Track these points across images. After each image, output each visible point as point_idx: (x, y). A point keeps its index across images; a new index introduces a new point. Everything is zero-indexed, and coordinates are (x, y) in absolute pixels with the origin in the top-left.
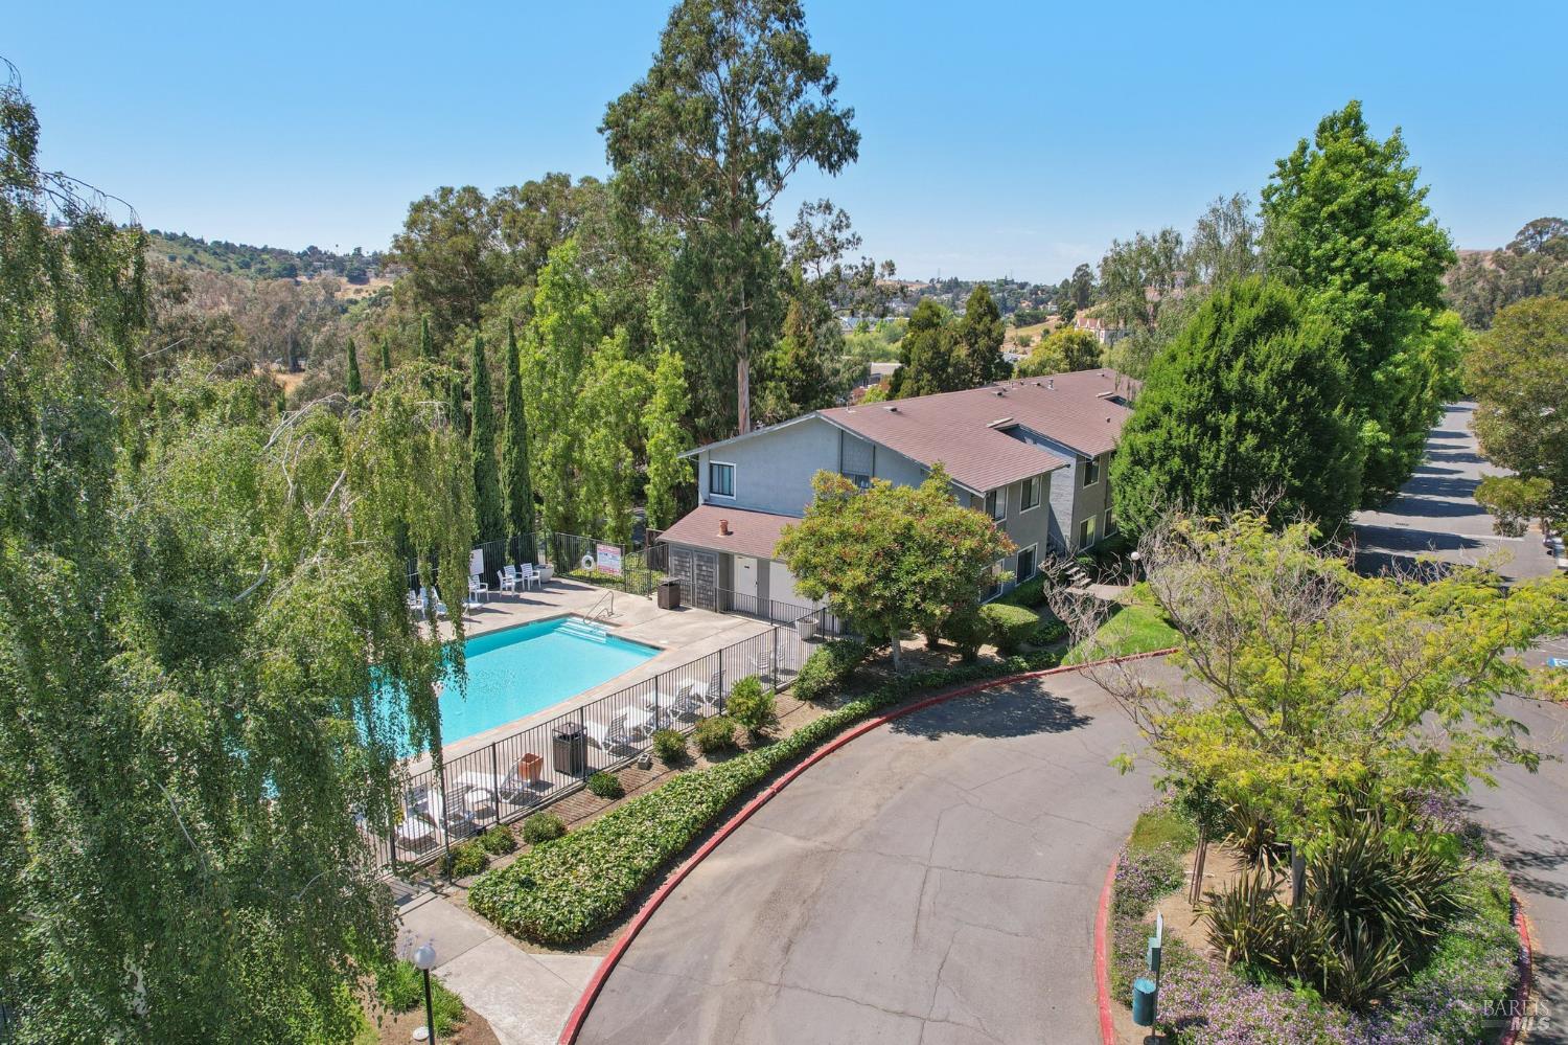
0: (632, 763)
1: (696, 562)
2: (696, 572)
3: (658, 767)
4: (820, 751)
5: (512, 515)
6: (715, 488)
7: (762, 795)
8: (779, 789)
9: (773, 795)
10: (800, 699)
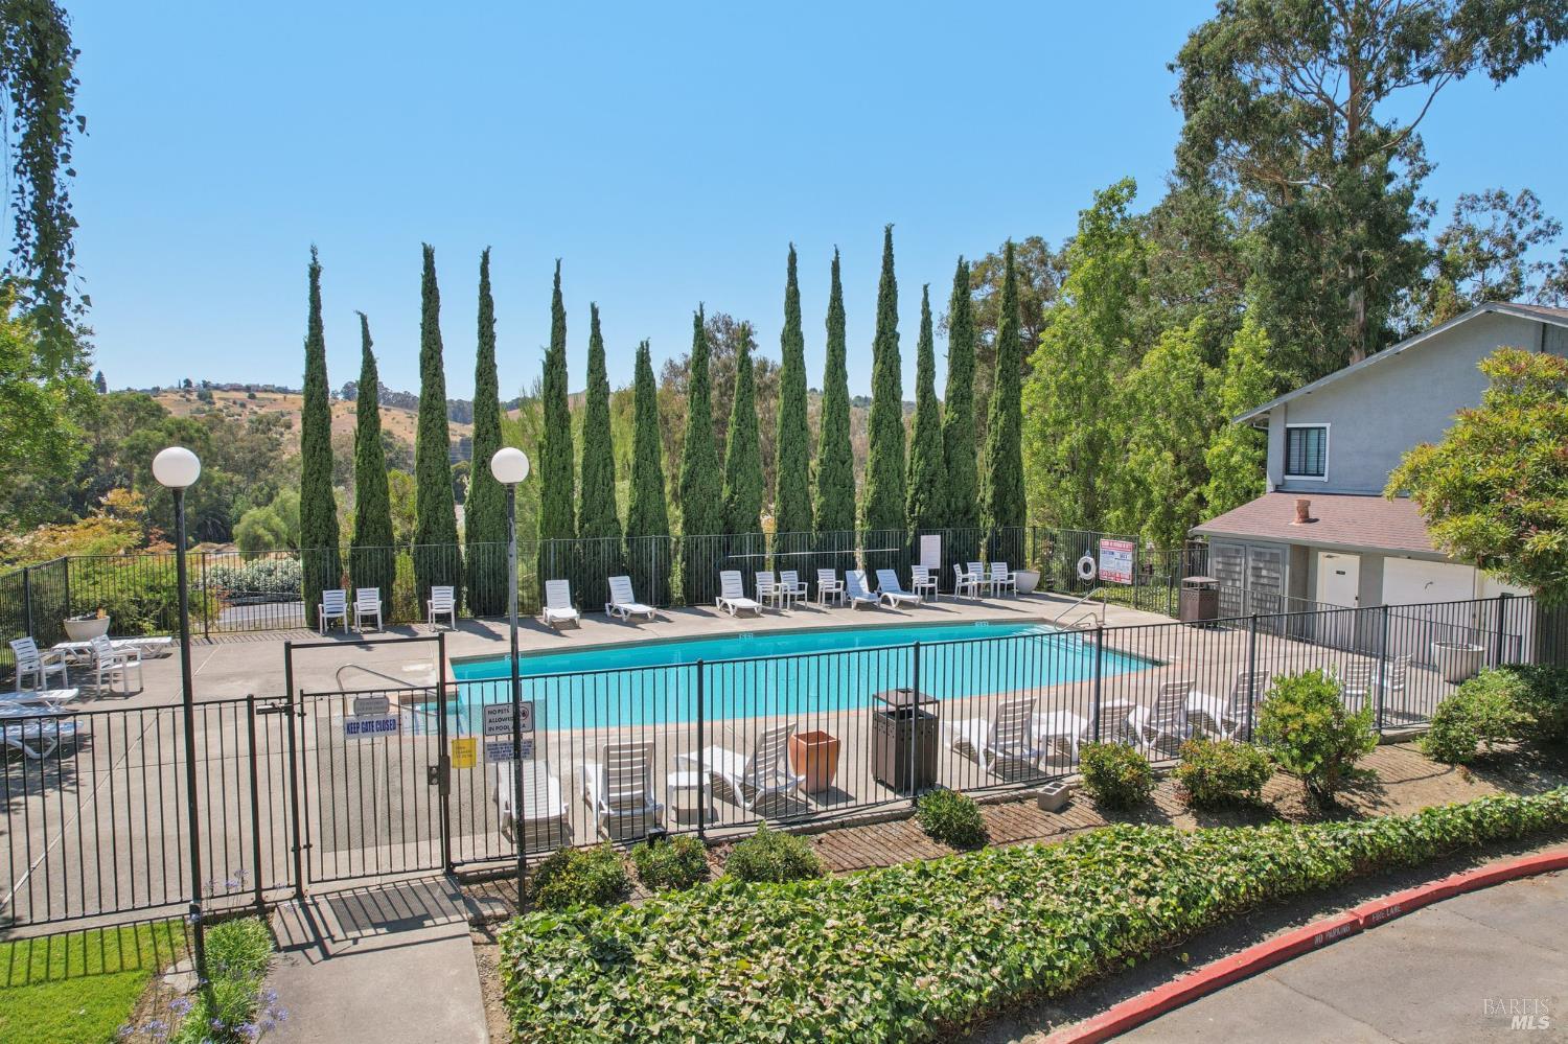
0: (1029, 797)
1: (1251, 564)
2: (1250, 579)
3: (1083, 811)
4: (1491, 866)
5: (992, 505)
6: (1294, 464)
7: (1321, 923)
8: (1373, 922)
9: (1354, 929)
10: (1440, 759)
